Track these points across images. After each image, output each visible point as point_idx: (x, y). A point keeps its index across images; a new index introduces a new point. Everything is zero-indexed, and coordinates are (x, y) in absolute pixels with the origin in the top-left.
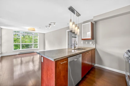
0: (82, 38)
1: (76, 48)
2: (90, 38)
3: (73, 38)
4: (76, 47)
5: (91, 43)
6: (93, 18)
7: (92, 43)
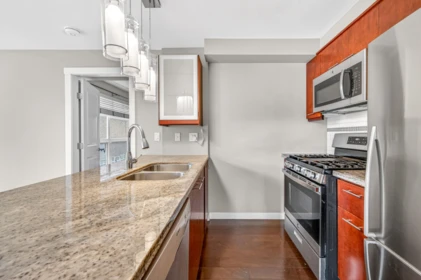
0: (163, 117)
1: (136, 167)
2: (195, 117)
3: (101, 115)
4: (136, 161)
5: (193, 137)
6: (201, 44)
7: (198, 138)
